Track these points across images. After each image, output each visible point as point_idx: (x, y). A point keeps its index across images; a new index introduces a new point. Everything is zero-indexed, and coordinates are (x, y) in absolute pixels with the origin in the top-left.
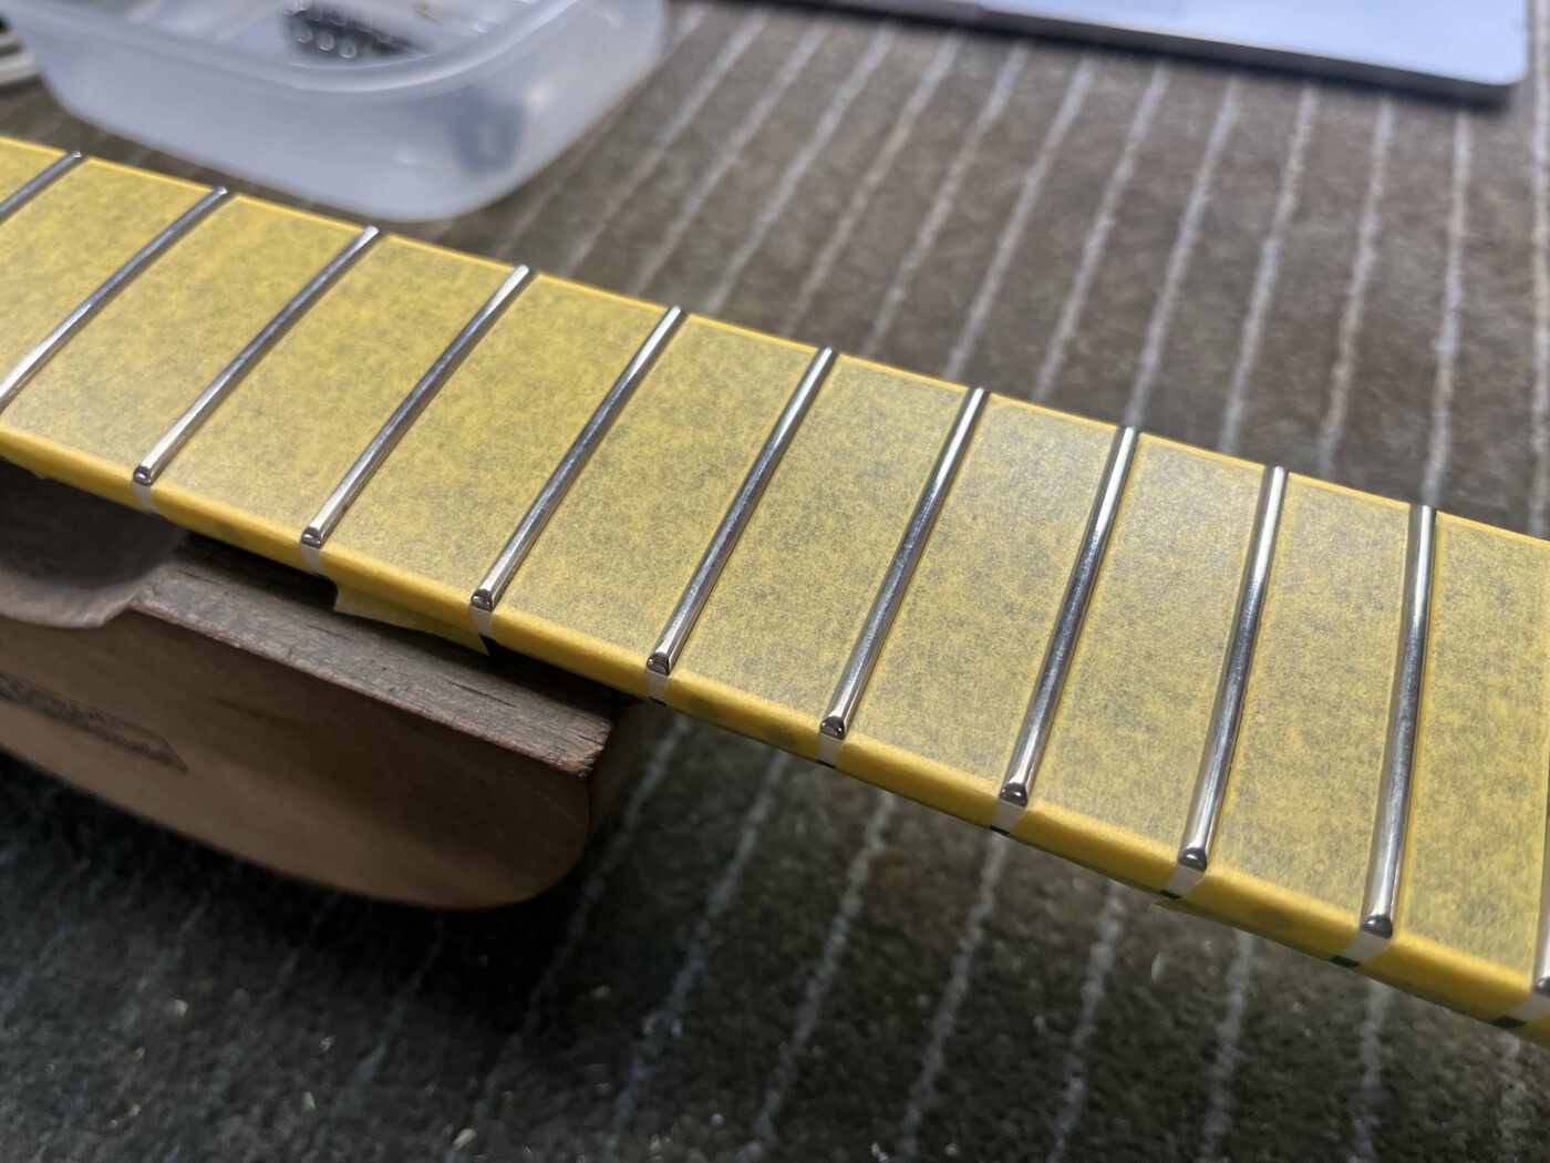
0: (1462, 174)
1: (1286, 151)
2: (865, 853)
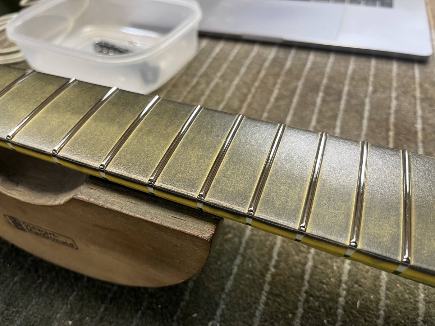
0: (417, 80)
1: (369, 75)
2: (270, 272)
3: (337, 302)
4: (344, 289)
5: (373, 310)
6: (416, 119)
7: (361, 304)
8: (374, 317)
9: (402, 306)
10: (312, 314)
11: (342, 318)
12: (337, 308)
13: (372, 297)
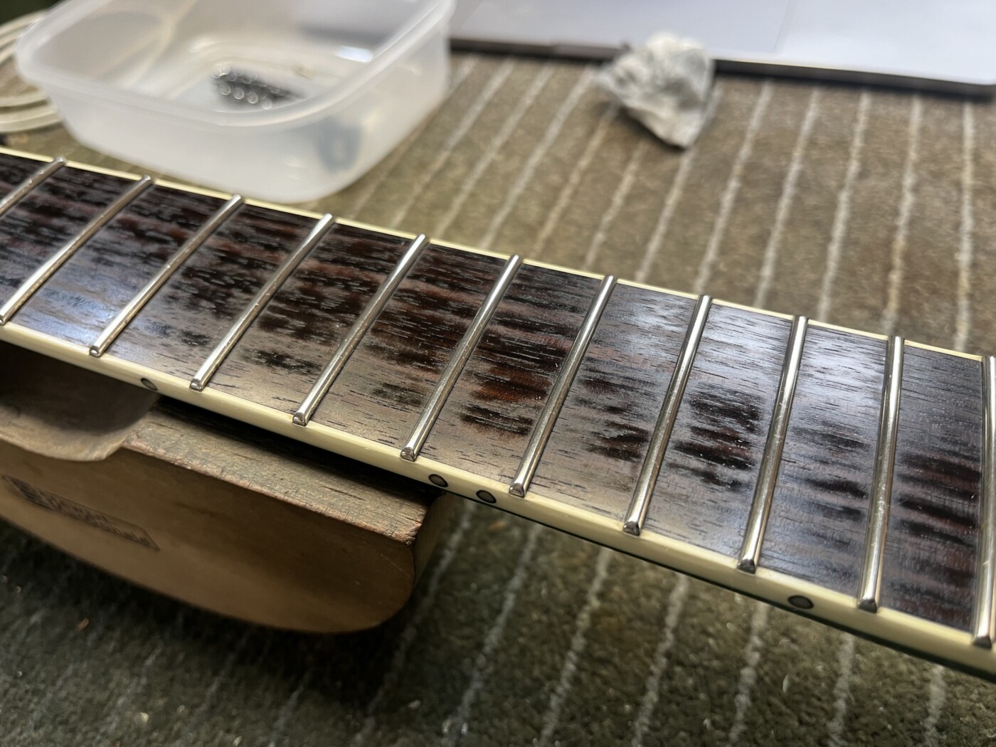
0: (969, 144)
1: (852, 133)
2: (587, 608)
3: (737, 678)
4: (756, 649)
5: (819, 699)
6: (958, 240)
7: (793, 684)
8: (821, 714)
9: (891, 689)
10: (678, 704)
11: (745, 715)
12: (737, 693)
13: (820, 668)
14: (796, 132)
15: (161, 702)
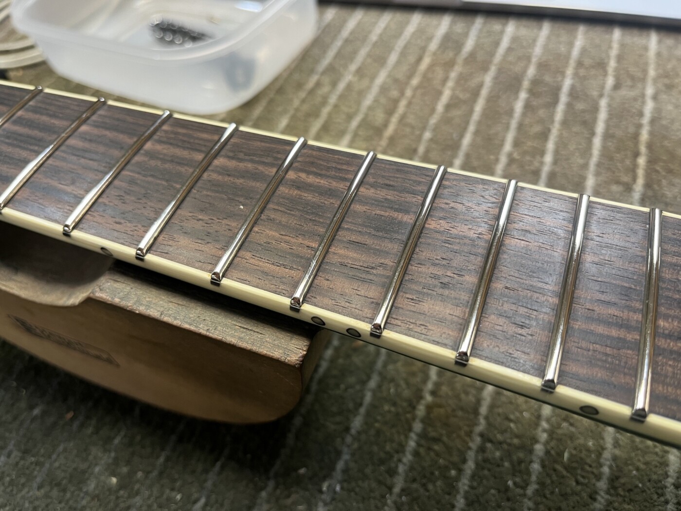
2: (423, 402)
3: (531, 451)
4: (544, 431)
5: (590, 466)
7: (571, 455)
8: (592, 476)
9: (641, 458)
10: (489, 470)
11: (537, 477)
12: (531, 462)
13: (590, 444)
14: (567, 57)
15: (125, 470)
